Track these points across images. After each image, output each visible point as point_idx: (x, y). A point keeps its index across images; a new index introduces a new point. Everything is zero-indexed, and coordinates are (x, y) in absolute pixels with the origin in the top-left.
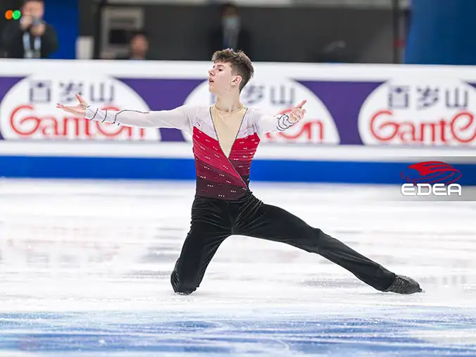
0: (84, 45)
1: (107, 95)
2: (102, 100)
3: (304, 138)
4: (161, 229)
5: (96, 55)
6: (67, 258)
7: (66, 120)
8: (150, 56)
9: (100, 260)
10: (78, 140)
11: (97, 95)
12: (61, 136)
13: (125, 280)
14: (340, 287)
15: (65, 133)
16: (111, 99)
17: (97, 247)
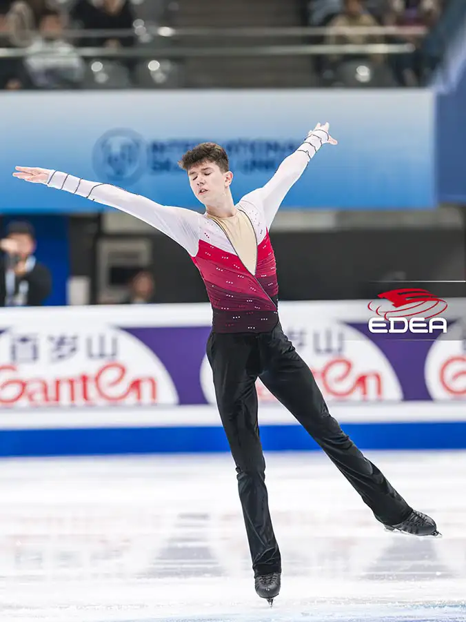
0: (78, 288)
1: (108, 349)
2: (102, 355)
3: (357, 395)
4: (183, 516)
5: (94, 299)
6: (66, 557)
7: (58, 383)
8: (156, 298)
9: (107, 556)
10: (73, 407)
11: (96, 350)
12: (52, 402)
13: (139, 580)
14: (409, 580)
15: (57, 399)
16: (114, 354)
17: (104, 541)
